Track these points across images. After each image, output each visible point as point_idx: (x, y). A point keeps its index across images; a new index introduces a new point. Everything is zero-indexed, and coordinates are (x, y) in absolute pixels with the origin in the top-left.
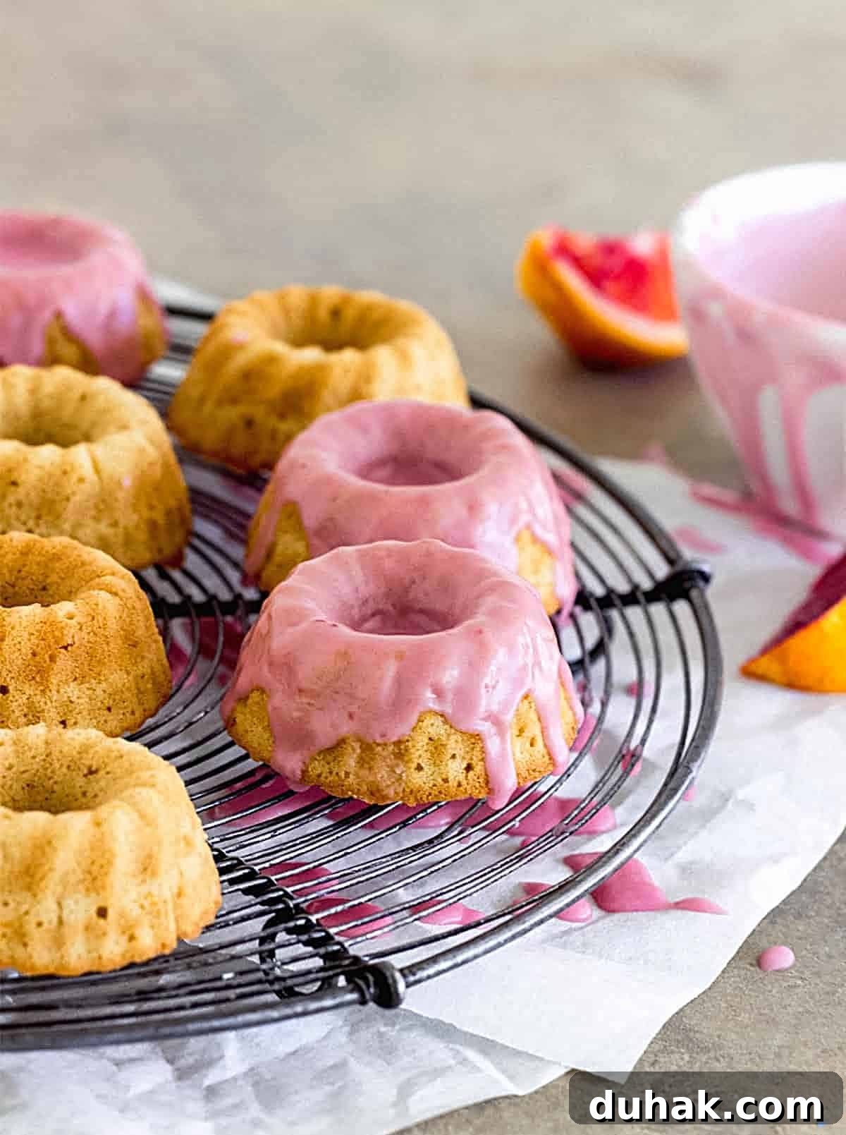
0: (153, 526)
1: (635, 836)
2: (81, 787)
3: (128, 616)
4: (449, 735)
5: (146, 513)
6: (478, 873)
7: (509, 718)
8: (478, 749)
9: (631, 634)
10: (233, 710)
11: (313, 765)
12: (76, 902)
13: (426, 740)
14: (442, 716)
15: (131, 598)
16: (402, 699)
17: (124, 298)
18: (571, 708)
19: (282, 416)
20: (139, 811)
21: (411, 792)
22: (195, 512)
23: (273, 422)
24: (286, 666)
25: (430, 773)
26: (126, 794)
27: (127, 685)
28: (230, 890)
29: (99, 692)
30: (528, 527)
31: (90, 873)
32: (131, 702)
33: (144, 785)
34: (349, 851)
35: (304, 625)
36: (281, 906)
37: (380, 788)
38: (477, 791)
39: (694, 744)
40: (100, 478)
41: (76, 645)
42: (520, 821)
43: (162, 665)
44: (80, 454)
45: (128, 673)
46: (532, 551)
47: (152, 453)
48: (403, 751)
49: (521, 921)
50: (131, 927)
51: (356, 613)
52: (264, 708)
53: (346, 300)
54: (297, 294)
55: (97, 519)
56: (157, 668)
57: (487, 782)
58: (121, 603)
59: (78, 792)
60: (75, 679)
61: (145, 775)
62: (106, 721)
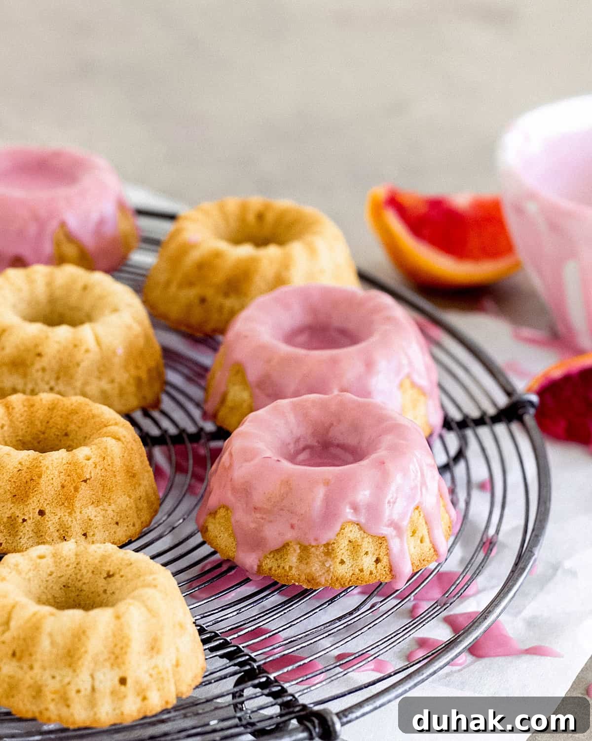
0: (139, 382)
1: (497, 605)
2: (102, 586)
3: (128, 456)
4: (363, 538)
5: (133, 372)
6: (386, 637)
7: (405, 523)
8: (384, 547)
9: (483, 449)
10: (206, 521)
11: (266, 562)
12: (104, 674)
13: (347, 542)
14: (358, 524)
15: (129, 442)
16: (329, 513)
17: (108, 208)
18: (447, 512)
19: (226, 295)
20: (146, 606)
21: (337, 579)
22: (167, 366)
23: (220, 300)
24: (245, 491)
25: (350, 565)
26: (136, 593)
27: (129, 505)
28: (211, 656)
29: (110, 512)
30: (409, 376)
31: (113, 653)
32: (133, 517)
33: (149, 585)
34: (293, 623)
35: (256, 461)
36: (248, 667)
37: (314, 577)
38: (384, 577)
39: (534, 533)
40: (101, 349)
41: (93, 479)
42: (414, 596)
43: (153, 488)
44: (86, 331)
45: (130, 497)
46: (411, 393)
47: (137, 329)
48: (330, 551)
49: (421, 674)
50: (143, 690)
51: (292, 448)
52: (228, 520)
53: (267, 207)
54: (232, 204)
55: (100, 378)
56: (150, 491)
57: (391, 571)
58: (123, 446)
59: (101, 590)
60: (93, 503)
61: (149, 578)
62: (115, 532)
